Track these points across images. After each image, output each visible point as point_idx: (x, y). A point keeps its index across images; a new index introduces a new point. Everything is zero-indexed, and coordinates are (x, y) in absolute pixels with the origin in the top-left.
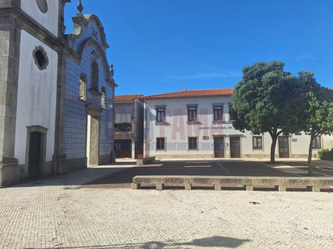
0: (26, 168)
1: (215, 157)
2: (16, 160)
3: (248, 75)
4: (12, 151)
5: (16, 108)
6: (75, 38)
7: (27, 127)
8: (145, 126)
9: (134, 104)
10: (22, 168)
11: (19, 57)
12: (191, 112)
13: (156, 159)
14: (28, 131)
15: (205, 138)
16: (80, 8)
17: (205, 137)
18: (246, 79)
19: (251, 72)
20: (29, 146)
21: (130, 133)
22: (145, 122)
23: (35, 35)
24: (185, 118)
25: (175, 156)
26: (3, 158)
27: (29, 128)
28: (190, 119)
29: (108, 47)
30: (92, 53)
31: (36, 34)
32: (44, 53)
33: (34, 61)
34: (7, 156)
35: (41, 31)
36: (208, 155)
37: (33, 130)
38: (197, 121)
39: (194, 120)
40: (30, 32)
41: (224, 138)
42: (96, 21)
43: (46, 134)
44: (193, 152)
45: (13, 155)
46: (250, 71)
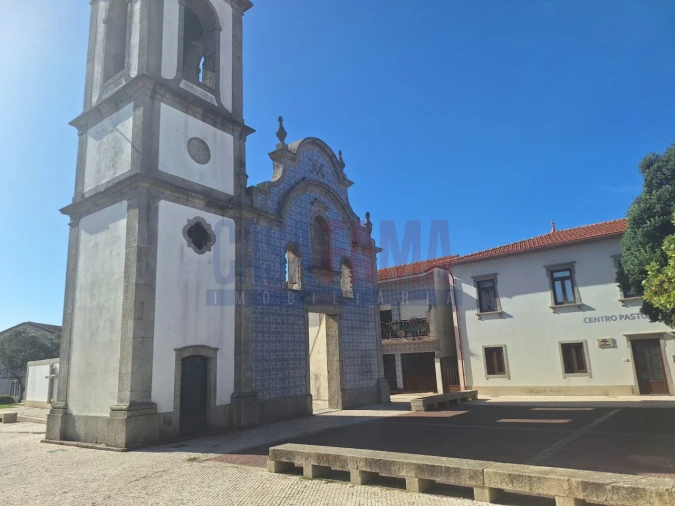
0: (176, 419)
1: (643, 392)
2: (153, 406)
3: (652, 179)
4: (148, 392)
5: (153, 322)
6: (269, 188)
7: (175, 350)
8: (456, 324)
9: (432, 279)
10: (166, 418)
11: (156, 242)
12: (558, 284)
13: (480, 397)
14: (177, 356)
15: (604, 344)
16: (282, 134)
17: (605, 341)
18: (650, 187)
19: (659, 169)
20: (179, 381)
21: (426, 339)
22: (455, 315)
23: (186, 203)
24: (547, 297)
25: (531, 391)
26: (131, 402)
27: (179, 351)
28: (560, 299)
29: (351, 183)
30: (312, 203)
31: (187, 200)
32: (205, 227)
33: (186, 243)
34: (138, 399)
35: (194, 194)
36: (622, 389)
37: (187, 354)
38: (578, 303)
39: (568, 302)
40: (176, 200)
41: (662, 342)
42: (318, 145)
43: (216, 359)
44: (577, 380)
45: (150, 396)
46: (656, 166)
